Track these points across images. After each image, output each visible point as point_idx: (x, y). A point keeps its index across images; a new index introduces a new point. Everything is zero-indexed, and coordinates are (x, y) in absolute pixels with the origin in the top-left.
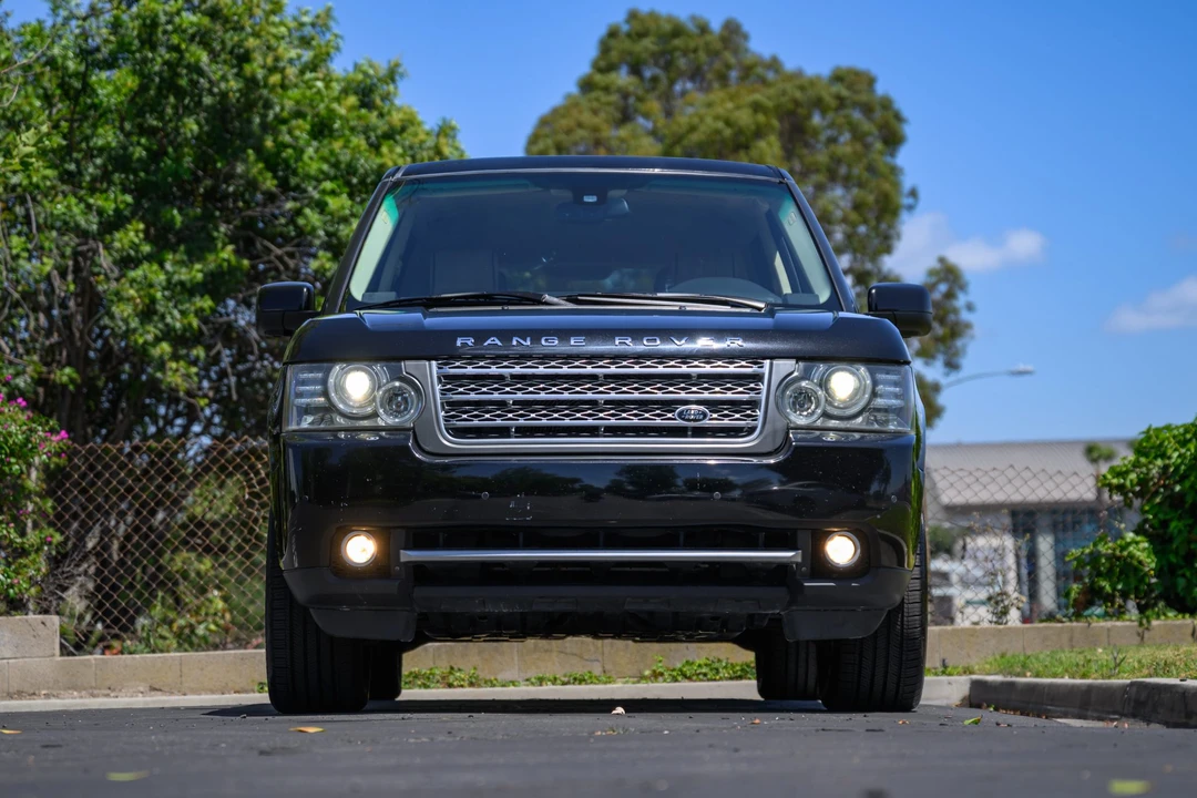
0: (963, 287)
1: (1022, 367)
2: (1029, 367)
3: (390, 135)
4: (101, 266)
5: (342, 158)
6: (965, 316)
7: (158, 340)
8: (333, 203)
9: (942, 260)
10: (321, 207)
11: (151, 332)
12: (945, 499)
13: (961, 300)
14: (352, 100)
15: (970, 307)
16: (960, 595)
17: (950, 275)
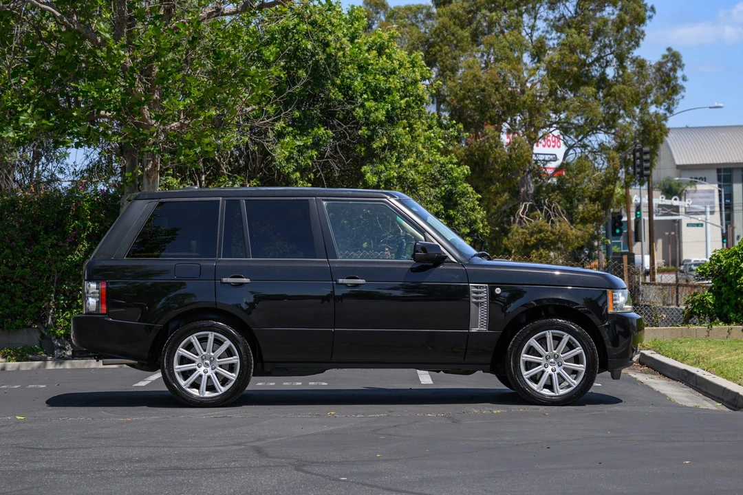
0: (682, 66)
1: (716, 104)
2: (721, 105)
3: (393, 72)
4: (269, 138)
5: (373, 84)
6: (680, 82)
7: (295, 171)
8: (367, 104)
9: (669, 49)
10: (362, 106)
11: (292, 167)
12: (678, 163)
13: (679, 73)
14: (374, 53)
15: (684, 79)
16: (685, 220)
17: (674, 58)
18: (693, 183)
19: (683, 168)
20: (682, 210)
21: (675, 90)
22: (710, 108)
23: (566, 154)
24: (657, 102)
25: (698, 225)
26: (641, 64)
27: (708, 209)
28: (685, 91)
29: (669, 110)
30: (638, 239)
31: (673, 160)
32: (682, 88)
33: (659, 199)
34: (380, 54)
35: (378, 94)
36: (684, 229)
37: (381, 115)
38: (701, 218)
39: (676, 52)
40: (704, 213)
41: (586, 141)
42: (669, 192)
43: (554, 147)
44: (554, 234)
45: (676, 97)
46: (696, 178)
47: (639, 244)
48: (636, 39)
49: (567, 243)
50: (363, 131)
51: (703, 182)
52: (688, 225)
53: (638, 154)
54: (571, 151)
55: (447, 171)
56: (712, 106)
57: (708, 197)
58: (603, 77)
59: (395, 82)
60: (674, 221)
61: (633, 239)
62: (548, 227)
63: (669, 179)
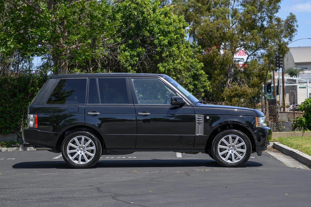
0: (296, 21)
3: (171, 24)
5: (162, 29)
6: (295, 27)
7: (129, 66)
8: (160, 38)
9: (291, 14)
10: (158, 38)
11: (128, 64)
12: (295, 62)
13: (295, 24)
14: (163, 16)
15: (297, 26)
16: (299, 86)
17: (292, 18)
18: (302, 70)
19: (297, 64)
20: (297, 81)
21: (293, 31)
22: (308, 39)
23: (248, 58)
24: (285, 37)
25: (304, 88)
26: (278, 20)
27: (308, 81)
28: (297, 32)
29: (290, 40)
30: (278, 94)
31: (293, 61)
32: (296, 30)
33: (287, 77)
34: (166, 16)
35: (165, 34)
36: (298, 89)
37: (166, 42)
38: (305, 85)
39: (293, 15)
40: (306, 82)
41: (255, 53)
42: (292, 74)
43: (243, 55)
44: (241, 91)
45: (294, 34)
46: (303, 68)
47: (278, 96)
48: (277, 9)
49: (247, 95)
50: (158, 49)
51: (306, 70)
52: (300, 88)
53: (278, 59)
54: (250, 57)
55: (194, 65)
56: (309, 38)
57: (308, 76)
58: (262, 26)
59: (171, 28)
60: (294, 86)
61: (276, 94)
62: (239, 88)
63: (291, 68)
